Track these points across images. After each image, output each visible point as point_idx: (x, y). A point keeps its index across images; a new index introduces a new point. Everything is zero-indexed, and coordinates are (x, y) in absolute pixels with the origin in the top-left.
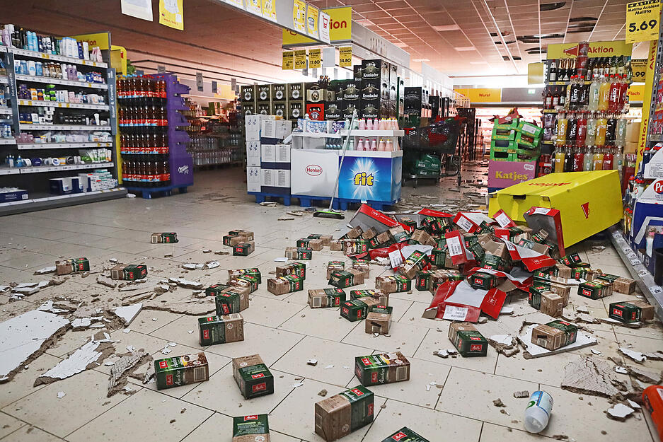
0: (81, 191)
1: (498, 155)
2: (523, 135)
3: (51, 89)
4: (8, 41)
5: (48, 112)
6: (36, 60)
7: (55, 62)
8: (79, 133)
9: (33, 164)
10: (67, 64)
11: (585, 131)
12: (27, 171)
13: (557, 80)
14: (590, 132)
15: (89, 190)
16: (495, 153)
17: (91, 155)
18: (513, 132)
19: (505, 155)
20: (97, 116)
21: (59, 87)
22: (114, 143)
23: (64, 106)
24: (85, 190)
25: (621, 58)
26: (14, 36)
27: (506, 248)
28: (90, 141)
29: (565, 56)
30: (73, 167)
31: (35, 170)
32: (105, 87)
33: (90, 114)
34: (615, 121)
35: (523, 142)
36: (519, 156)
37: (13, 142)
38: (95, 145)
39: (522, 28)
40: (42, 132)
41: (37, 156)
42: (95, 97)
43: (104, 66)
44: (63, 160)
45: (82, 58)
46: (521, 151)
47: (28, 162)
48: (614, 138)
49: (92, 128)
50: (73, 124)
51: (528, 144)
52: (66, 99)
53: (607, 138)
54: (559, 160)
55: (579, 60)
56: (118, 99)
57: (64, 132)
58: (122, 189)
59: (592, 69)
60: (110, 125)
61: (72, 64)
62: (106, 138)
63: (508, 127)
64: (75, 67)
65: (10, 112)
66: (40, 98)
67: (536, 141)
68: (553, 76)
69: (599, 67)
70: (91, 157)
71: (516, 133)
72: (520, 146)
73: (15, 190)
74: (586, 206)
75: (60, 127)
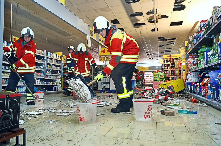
0: (56, 90)
1: (155, 80)
2: (160, 75)
3: (51, 65)
4: (45, 54)
5: (50, 71)
6: (49, 58)
7: (52, 59)
8: (55, 76)
9: (47, 83)
10: (54, 59)
11: (175, 72)
12: (46, 85)
13: (166, 63)
14: (176, 72)
15: (58, 90)
16: (154, 80)
17: (57, 81)
18: (158, 75)
19: (157, 80)
20: (59, 72)
21: (53, 65)
22: (62, 79)
23: (53, 69)
24: (57, 90)
25: (179, 58)
26: (46, 53)
27: (166, 90)
28: (57, 78)
29: (167, 58)
30: (54, 85)
31: (47, 85)
32: (61, 65)
33: (57, 71)
34: (180, 70)
35: (160, 77)
36: (160, 80)
37: (44, 77)
38: (58, 79)
39: (154, 51)
40: (49, 75)
41: (48, 81)
42: (59, 67)
43: (61, 60)
44: (52, 83)
45: (57, 58)
46: (160, 79)
47: (46, 82)
48: (181, 73)
49: (58, 75)
50: (54, 74)
51: (162, 77)
52: (54, 68)
53: (179, 73)
54: (170, 78)
55: (171, 58)
56: (64, 68)
57: (53, 76)
58: (64, 90)
59: (173, 60)
60: (61, 74)
61: (55, 59)
62: (60, 77)
63: (157, 74)
64: (56, 60)
65: (44, 70)
66: (49, 67)
67: (164, 77)
68: (165, 62)
69: (175, 60)
70: (57, 82)
71: (159, 75)
72: (160, 78)
73: (44, 89)
74: (178, 85)
75: (52, 74)
